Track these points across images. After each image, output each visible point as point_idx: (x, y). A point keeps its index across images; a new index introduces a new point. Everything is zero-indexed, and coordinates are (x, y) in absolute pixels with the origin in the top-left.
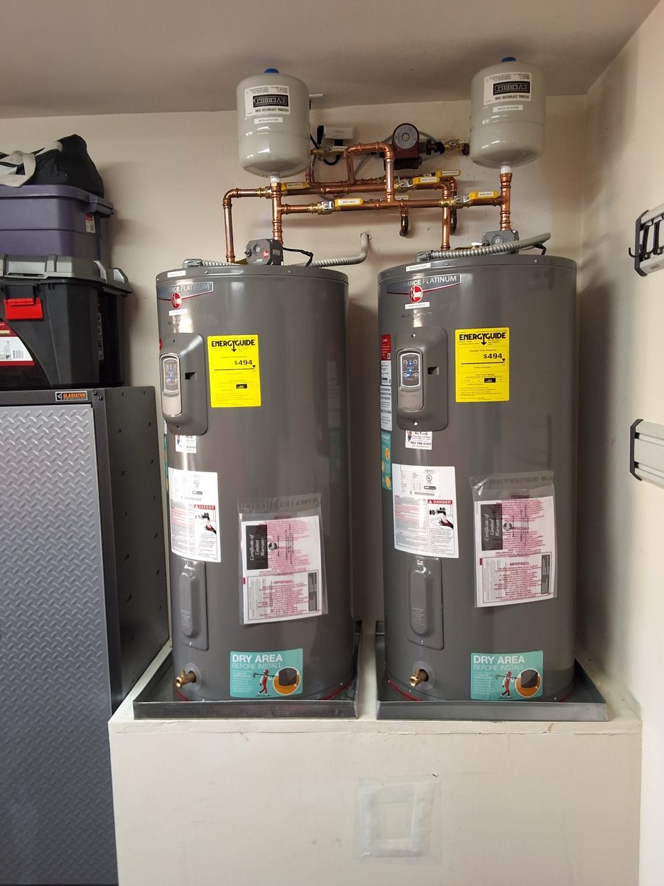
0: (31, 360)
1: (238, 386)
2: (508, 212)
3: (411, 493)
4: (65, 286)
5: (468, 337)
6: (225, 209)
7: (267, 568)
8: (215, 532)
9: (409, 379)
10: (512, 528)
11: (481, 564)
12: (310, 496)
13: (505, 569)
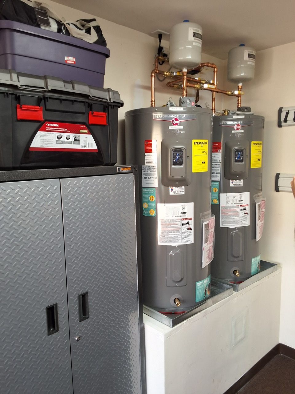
0: (97, 149)
1: (202, 162)
3: (232, 204)
7: (208, 242)
8: (192, 230)
9: (239, 160)
11: (258, 226)
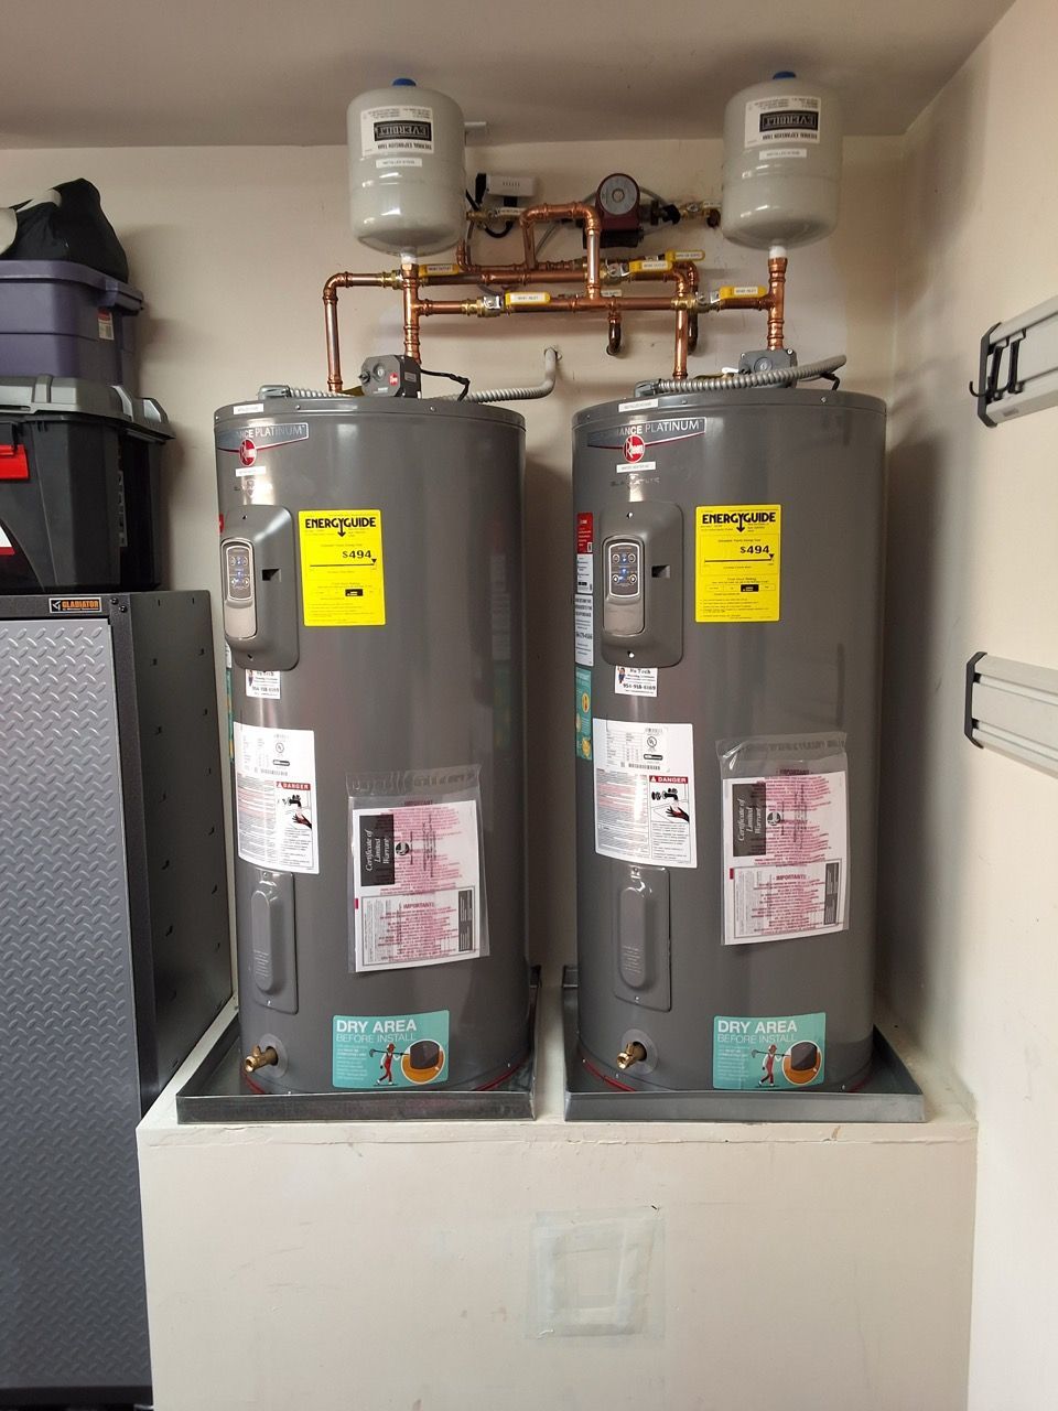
0: (10, 545)
1: (348, 592)
2: (780, 321)
3: (623, 765)
4: (65, 426)
5: (716, 518)
6: (326, 304)
7: (394, 883)
8: (310, 825)
9: (623, 585)
10: (780, 821)
11: (732, 877)
12: (463, 769)
13: (769, 886)
